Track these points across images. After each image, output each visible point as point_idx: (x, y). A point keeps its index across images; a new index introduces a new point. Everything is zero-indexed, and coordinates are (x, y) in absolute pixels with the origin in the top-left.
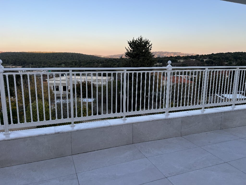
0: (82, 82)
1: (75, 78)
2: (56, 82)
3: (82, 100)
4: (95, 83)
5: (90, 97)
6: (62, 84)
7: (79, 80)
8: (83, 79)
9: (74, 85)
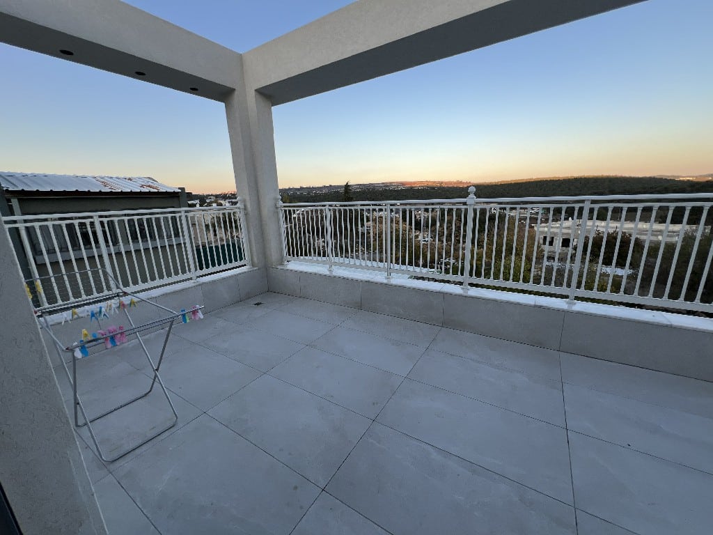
0: (608, 233)
1: (594, 224)
2: (552, 230)
3: (601, 268)
4: (642, 237)
5: (621, 264)
6: (563, 234)
7: (601, 230)
8: (613, 228)
9: (587, 238)
